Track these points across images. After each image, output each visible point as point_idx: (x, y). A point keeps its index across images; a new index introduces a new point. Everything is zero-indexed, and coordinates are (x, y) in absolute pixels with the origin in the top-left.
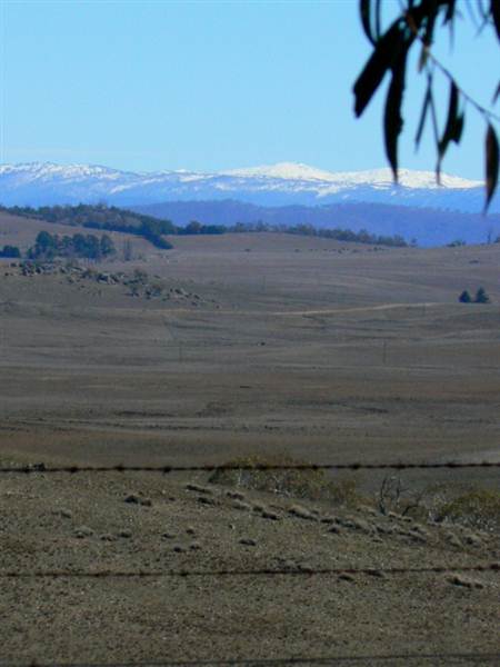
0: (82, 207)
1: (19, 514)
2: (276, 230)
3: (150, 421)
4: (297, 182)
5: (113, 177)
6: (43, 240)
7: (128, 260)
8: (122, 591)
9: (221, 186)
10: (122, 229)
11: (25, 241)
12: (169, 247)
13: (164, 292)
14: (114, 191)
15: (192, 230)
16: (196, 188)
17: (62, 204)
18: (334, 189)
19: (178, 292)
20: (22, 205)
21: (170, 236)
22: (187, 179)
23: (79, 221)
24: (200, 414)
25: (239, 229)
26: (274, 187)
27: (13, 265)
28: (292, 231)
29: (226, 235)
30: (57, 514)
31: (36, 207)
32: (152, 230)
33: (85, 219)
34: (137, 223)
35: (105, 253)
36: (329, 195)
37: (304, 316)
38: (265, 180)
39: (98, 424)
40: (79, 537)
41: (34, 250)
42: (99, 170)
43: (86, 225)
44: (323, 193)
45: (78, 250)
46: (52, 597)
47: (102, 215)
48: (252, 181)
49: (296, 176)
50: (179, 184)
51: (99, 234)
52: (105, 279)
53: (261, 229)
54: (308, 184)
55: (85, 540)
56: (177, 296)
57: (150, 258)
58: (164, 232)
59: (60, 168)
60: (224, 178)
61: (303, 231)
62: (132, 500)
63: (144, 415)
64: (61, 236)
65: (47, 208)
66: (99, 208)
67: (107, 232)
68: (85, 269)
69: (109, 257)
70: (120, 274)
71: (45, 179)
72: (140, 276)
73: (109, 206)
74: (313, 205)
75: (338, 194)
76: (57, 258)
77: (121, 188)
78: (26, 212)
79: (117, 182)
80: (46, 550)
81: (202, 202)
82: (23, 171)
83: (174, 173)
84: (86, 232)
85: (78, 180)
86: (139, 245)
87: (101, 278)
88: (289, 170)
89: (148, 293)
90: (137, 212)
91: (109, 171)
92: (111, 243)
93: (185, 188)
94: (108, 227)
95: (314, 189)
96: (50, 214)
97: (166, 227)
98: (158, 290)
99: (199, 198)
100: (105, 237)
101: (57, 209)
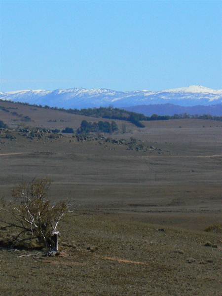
0: (101, 109)
1: (159, 252)
2: (193, 118)
3: (146, 209)
4: (199, 94)
5: (112, 94)
6: (84, 124)
7: (124, 133)
8: (216, 288)
9: (163, 97)
10: (121, 118)
11: (76, 125)
12: (143, 127)
13: (145, 148)
14: (113, 101)
15: (154, 118)
16: (152, 99)
17: (92, 107)
18: (217, 98)
19: (151, 147)
20: (73, 108)
21: (144, 121)
22: (147, 94)
23: (100, 115)
24: (169, 205)
25: (176, 117)
26: (188, 97)
27: (73, 137)
28: (201, 118)
29: (169, 120)
30: (176, 252)
31: (79, 109)
32: (134, 118)
33: (103, 114)
34: (127, 116)
35: (113, 130)
36: (215, 100)
37: (211, 158)
38: (184, 94)
39: (123, 210)
40: (189, 263)
41: (80, 129)
42: (106, 91)
43: (103, 117)
44: (212, 99)
45: (100, 129)
46: (185, 291)
47: (111, 112)
48: (178, 94)
49: (199, 92)
50: (143, 97)
51: (110, 121)
52: (116, 142)
53: (186, 117)
54: (205, 95)
55: (192, 264)
56: (150, 149)
57: (134, 132)
58: (140, 120)
59: (87, 90)
60: (164, 93)
61: (206, 117)
62: (208, 245)
63: (143, 205)
64: (92, 122)
65: (85, 110)
66: (109, 109)
67: (114, 120)
68: (106, 138)
69: (115, 132)
70: (123, 140)
71: (80, 96)
72: (133, 140)
73: (114, 108)
74: (208, 105)
75: (219, 100)
76: (91, 133)
77: (116, 99)
78: (75, 112)
79: (115, 96)
80: (175, 269)
81: (155, 105)
82: (70, 92)
83: (140, 92)
84: (104, 120)
85: (96, 96)
86: (129, 126)
87: (114, 141)
88: (195, 89)
89: (137, 149)
90: (127, 110)
91: (111, 91)
92: (116, 125)
93: (146, 98)
94: (114, 117)
95: (207, 97)
96: (86, 112)
97: (141, 117)
98: (141, 146)
99: (154, 103)
100: (113, 123)
101: (90, 110)
